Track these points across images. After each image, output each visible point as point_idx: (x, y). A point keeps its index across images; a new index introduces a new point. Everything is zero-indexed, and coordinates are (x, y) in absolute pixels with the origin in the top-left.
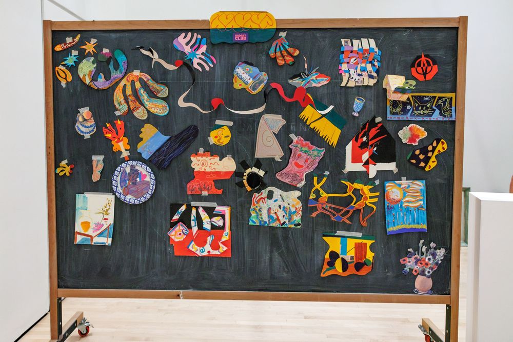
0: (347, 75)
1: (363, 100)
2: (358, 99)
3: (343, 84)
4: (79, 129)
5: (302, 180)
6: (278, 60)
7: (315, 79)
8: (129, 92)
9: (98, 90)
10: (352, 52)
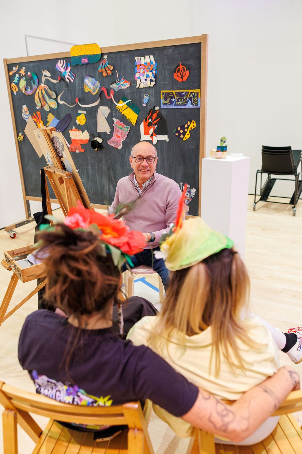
0: (139, 80)
1: (148, 96)
2: (146, 95)
3: (137, 87)
4: (24, 117)
5: (120, 145)
6: (103, 73)
7: (123, 84)
8: (41, 96)
9: (28, 95)
10: (141, 65)
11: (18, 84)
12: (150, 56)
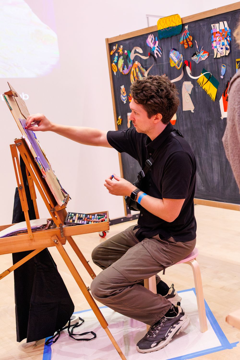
0: (216, 49)
1: (225, 67)
2: (223, 66)
3: (215, 57)
4: (122, 98)
6: (185, 45)
7: (202, 55)
8: (135, 75)
9: (125, 75)
10: (217, 33)
11: (117, 64)
12: (224, 22)
